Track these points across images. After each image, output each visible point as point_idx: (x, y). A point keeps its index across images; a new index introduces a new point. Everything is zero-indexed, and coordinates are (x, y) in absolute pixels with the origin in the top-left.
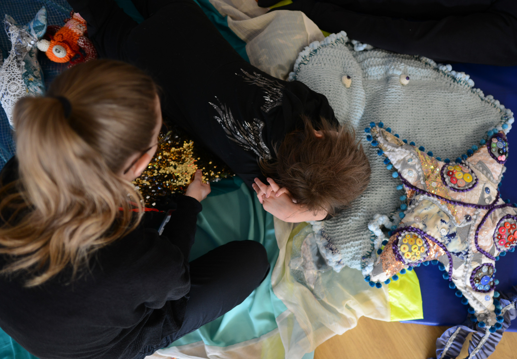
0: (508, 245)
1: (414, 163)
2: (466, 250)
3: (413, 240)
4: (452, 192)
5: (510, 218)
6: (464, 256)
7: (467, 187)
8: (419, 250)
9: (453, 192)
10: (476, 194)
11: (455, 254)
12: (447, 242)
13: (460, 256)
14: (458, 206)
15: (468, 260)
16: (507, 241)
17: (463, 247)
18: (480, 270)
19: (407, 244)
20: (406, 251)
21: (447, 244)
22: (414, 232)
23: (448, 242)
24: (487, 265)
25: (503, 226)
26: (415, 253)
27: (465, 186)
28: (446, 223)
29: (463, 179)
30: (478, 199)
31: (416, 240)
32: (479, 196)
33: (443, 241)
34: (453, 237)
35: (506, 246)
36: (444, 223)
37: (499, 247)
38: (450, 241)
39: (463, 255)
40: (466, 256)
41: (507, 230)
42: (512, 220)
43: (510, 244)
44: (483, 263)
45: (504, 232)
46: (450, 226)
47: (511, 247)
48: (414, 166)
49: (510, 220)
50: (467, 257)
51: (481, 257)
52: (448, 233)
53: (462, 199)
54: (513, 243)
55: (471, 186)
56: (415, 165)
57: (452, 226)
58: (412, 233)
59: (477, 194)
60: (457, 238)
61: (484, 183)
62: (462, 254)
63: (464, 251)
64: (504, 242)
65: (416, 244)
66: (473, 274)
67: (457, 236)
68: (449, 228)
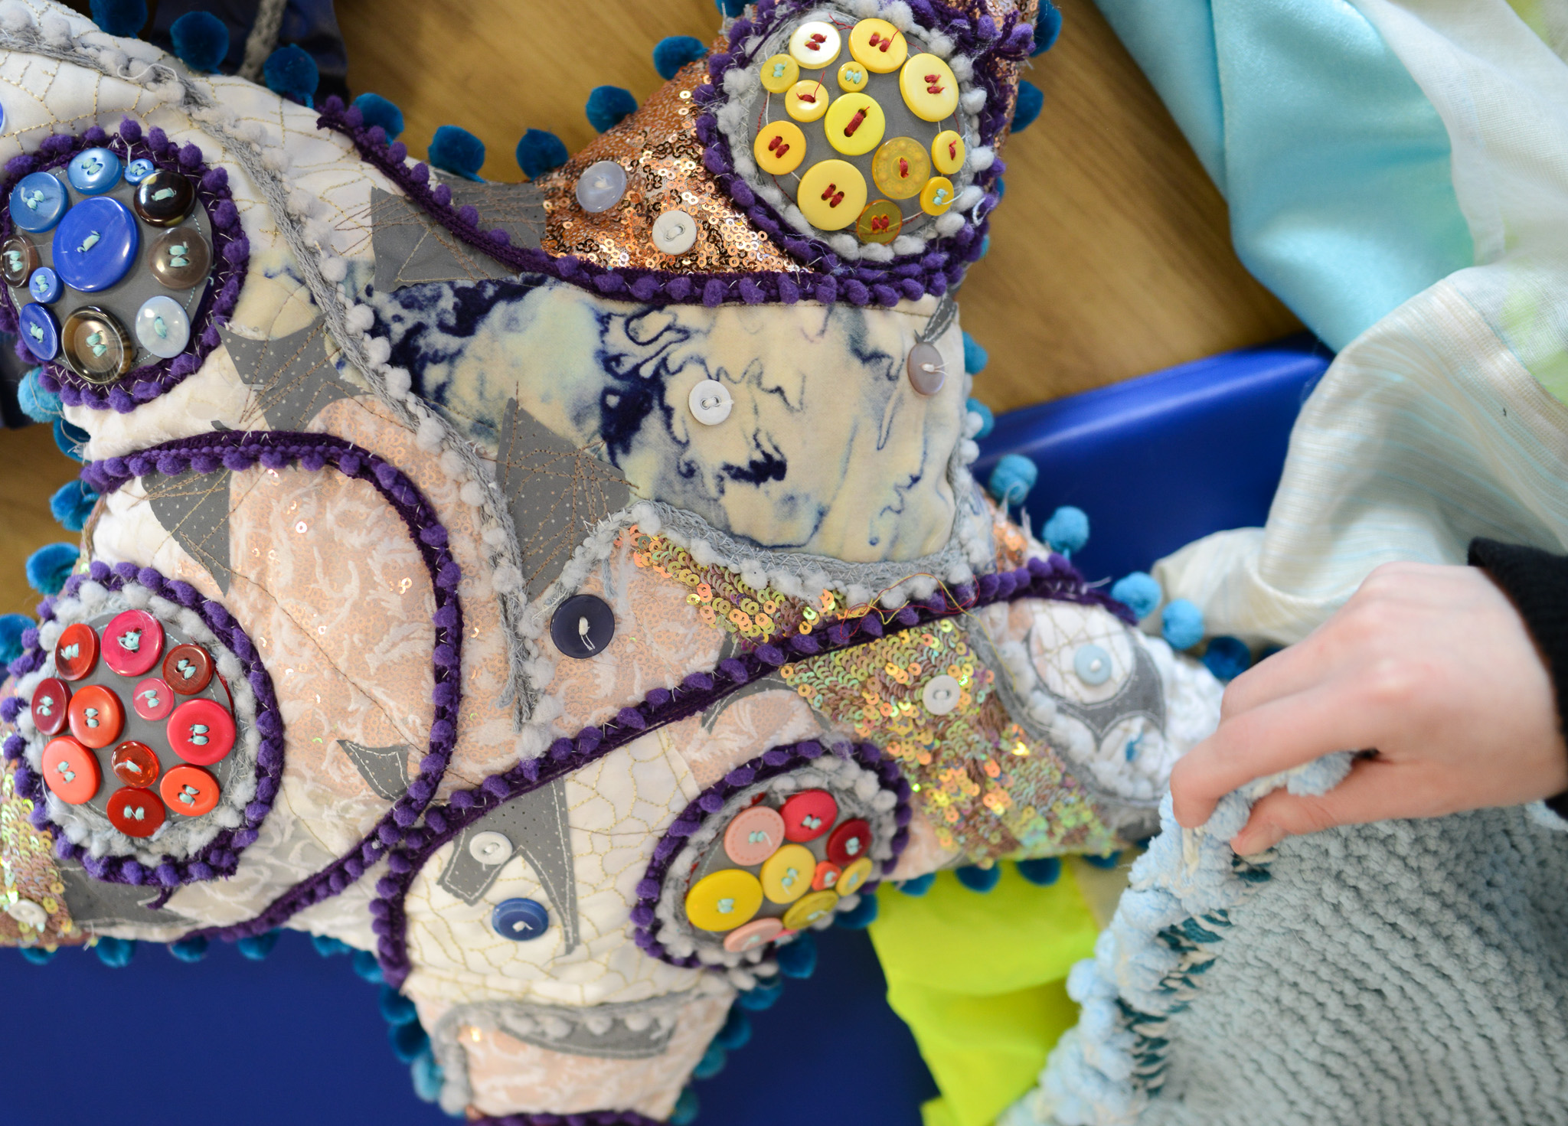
0: (71, 652)
1: (1109, 743)
2: (433, 375)
3: (895, 188)
4: (796, 728)
5: (204, 855)
6: (411, 318)
7: (704, 834)
8: (813, 130)
9: (786, 737)
10: (610, 834)
11: (490, 291)
12: (618, 339)
13: (448, 301)
14: (705, 661)
15: (360, 317)
16: (105, 672)
17: (482, 380)
18: (196, 296)
19: (927, 129)
20: (916, 69)
21: (604, 320)
22: (902, 260)
23: (613, 351)
24: (166, 362)
25: (218, 771)
26: (837, 91)
27: (720, 835)
28: (738, 474)
29: (756, 871)
30: (576, 818)
31: (873, 192)
32: (579, 842)
33: (655, 322)
34: (613, 401)
35: (78, 632)
36: (742, 461)
37: (132, 595)
38: (609, 361)
39: (430, 318)
40: (398, 330)
41: (169, 752)
42: (175, 851)
43: (62, 663)
44: (219, 362)
45: (183, 734)
46: (690, 472)
47: (39, 656)
48: (1103, 724)
49: (196, 839)
50: (378, 328)
51: (262, 399)
52: (668, 412)
53: (702, 732)
54: (46, 687)
55: (682, 864)
56: (1098, 741)
57: (677, 482)
58: (912, 245)
59: (602, 843)
60: (578, 419)
61: (580, 951)
62: (443, 327)
63: (451, 358)
64: (123, 652)
65: (863, 162)
66: (231, 226)
67: (587, 437)
68: (688, 455)
